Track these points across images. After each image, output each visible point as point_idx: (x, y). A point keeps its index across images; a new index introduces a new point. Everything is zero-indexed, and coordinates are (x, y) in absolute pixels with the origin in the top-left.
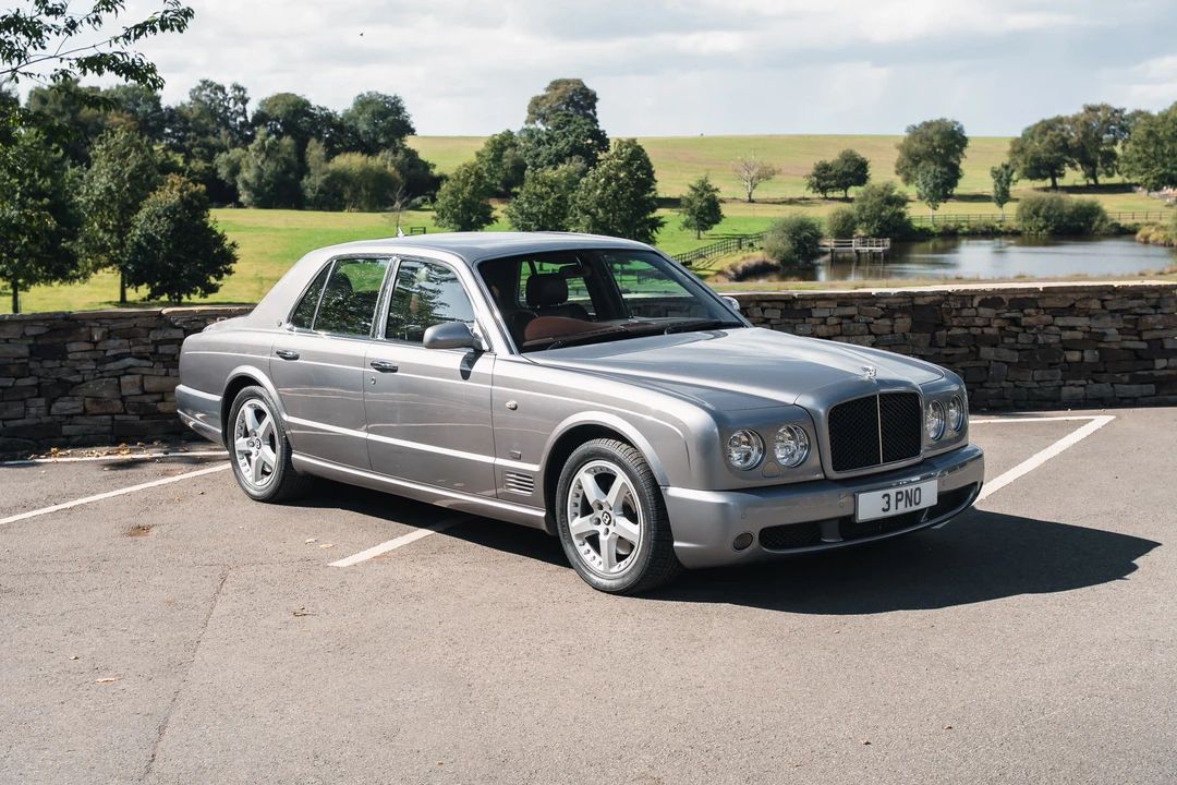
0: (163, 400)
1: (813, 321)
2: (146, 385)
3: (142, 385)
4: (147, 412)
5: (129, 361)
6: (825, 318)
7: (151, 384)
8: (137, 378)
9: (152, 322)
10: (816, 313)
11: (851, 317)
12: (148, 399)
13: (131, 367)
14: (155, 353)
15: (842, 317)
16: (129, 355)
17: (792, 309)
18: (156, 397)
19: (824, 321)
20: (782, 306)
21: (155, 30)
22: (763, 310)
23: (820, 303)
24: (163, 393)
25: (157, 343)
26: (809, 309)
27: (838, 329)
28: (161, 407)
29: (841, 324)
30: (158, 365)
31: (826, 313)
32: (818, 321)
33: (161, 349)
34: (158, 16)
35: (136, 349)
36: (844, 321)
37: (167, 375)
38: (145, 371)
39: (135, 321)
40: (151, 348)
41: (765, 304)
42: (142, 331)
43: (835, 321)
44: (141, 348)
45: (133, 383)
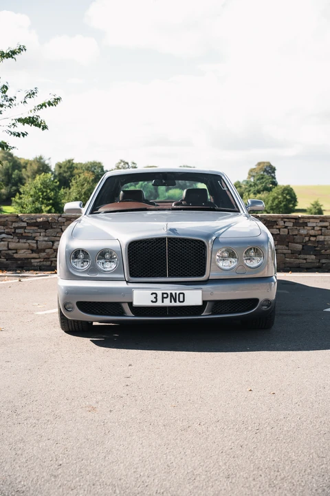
0: (16, 253)
1: (308, 228)
2: (10, 246)
3: (8, 246)
4: (9, 257)
5: (4, 235)
6: (314, 227)
7: (12, 245)
8: (6, 243)
9: (14, 219)
10: (309, 224)
11: (326, 227)
12: (10, 252)
13: (4, 238)
14: (14, 233)
15: (322, 227)
16: (3, 233)
17: (298, 222)
18: (14, 251)
19: (313, 228)
20: (294, 221)
21: (46, 107)
22: (284, 222)
23: (311, 220)
24: (16, 250)
25: (15, 228)
26: (306, 223)
27: (320, 232)
28: (15, 256)
29: (321, 230)
30: (16, 238)
31: (314, 225)
32: (310, 228)
33: (17, 231)
34: (47, 101)
35: (6, 230)
36: (323, 229)
37: (19, 242)
38: (10, 240)
39: (7, 218)
40: (13, 230)
41: (286, 220)
42: (10, 223)
43: (319, 228)
44: (9, 230)
45: (5, 245)
